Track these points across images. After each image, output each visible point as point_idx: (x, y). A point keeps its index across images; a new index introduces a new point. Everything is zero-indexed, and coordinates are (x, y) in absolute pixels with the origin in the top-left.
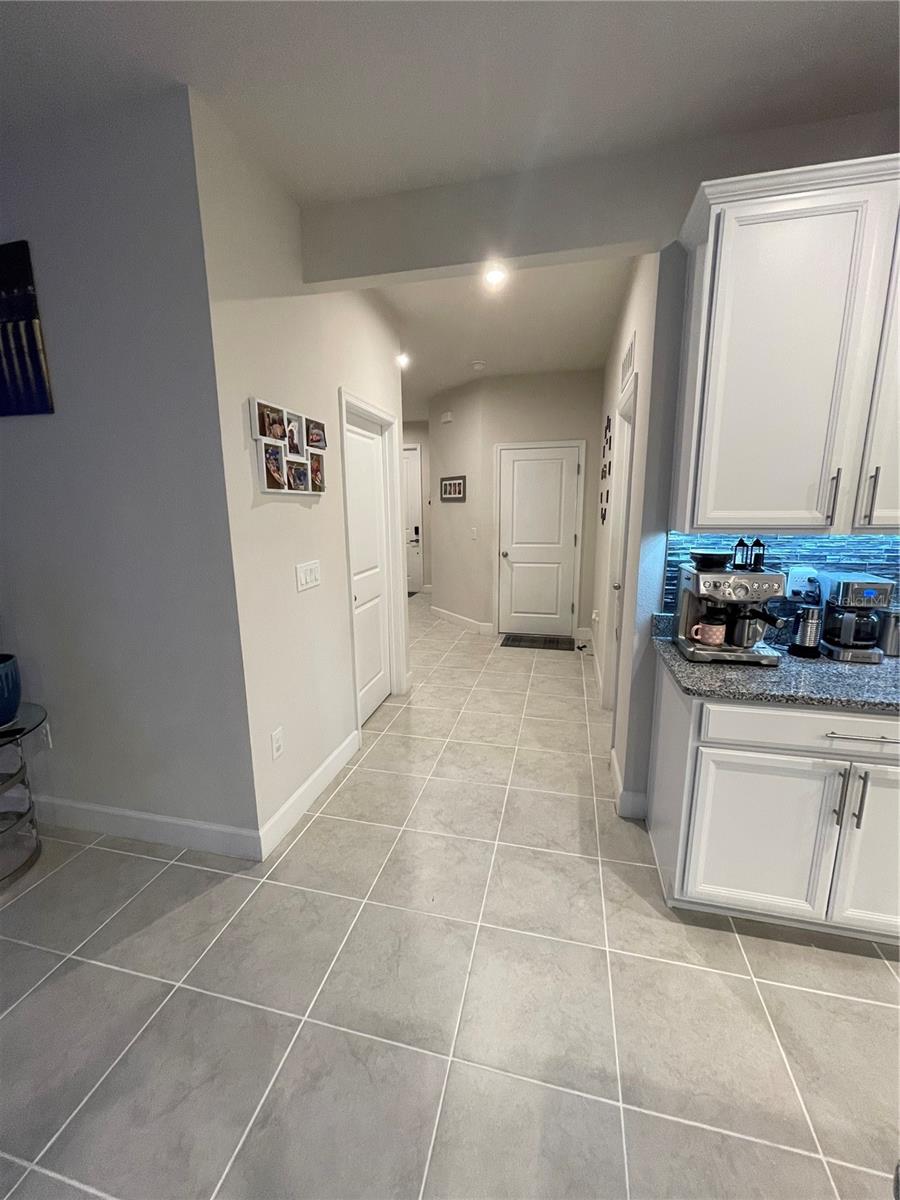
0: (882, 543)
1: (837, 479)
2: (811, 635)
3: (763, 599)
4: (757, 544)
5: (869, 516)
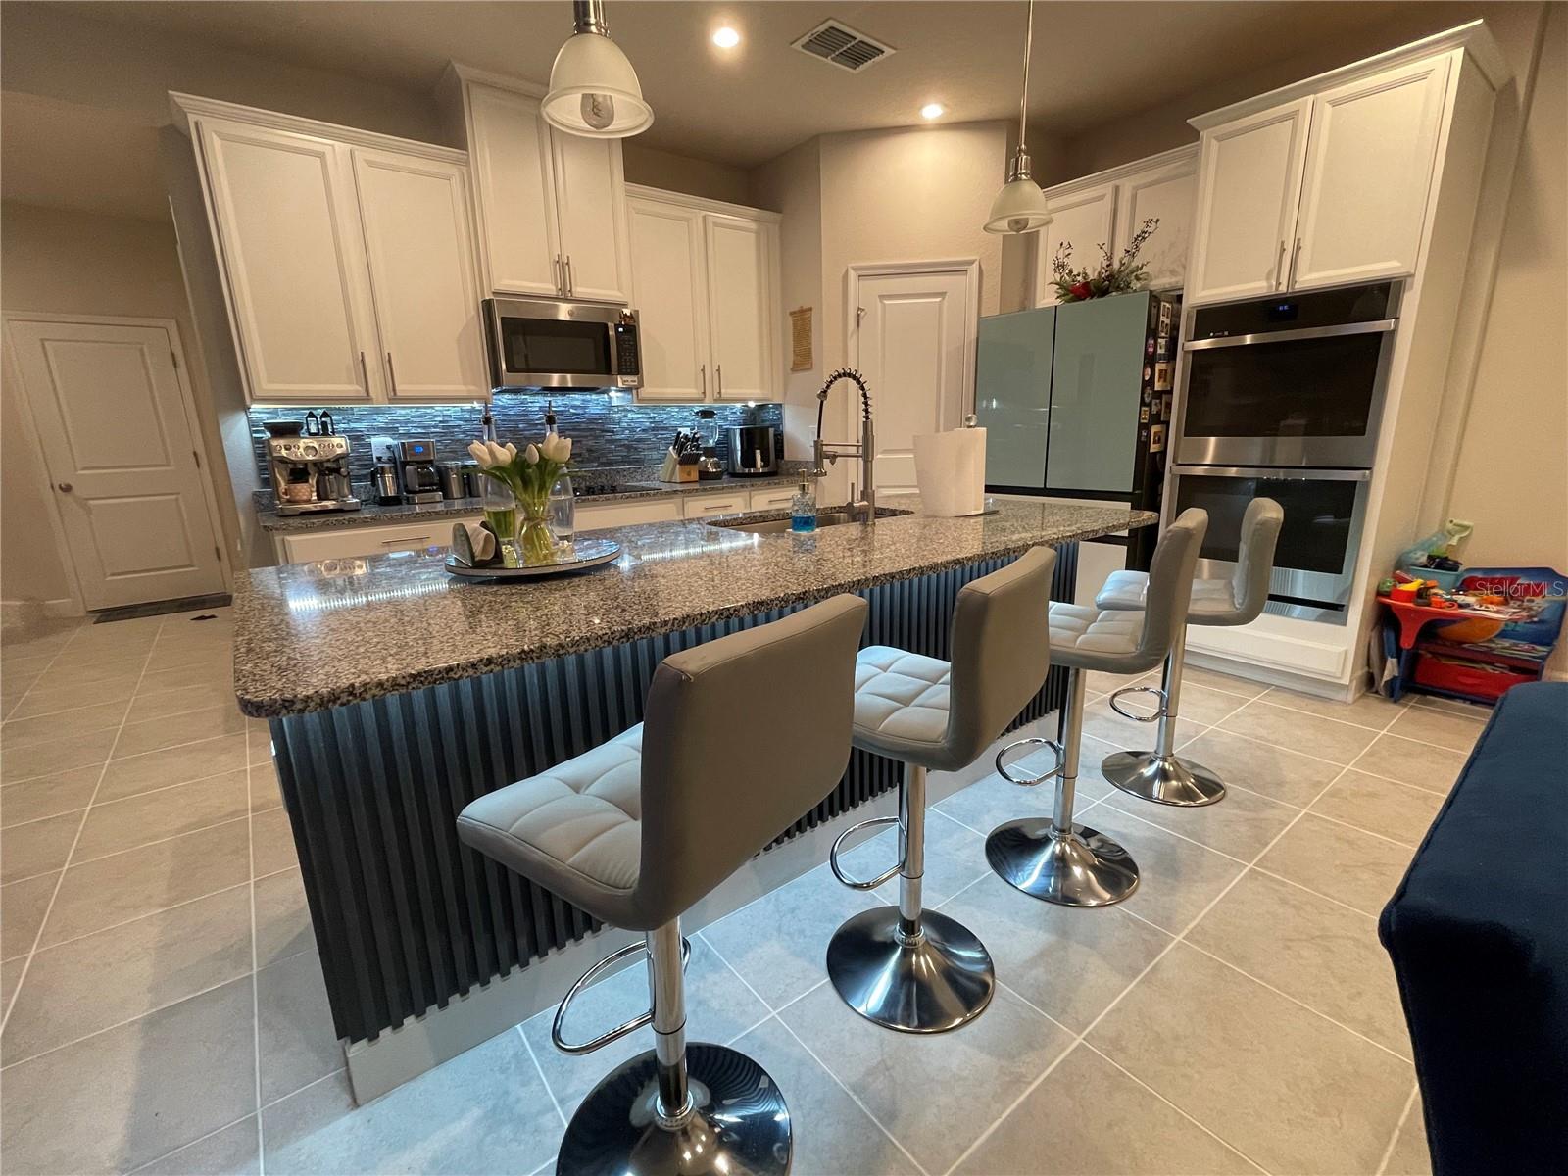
0: (436, 416)
1: (363, 360)
2: (389, 485)
3: (331, 456)
4: (325, 415)
5: (394, 390)
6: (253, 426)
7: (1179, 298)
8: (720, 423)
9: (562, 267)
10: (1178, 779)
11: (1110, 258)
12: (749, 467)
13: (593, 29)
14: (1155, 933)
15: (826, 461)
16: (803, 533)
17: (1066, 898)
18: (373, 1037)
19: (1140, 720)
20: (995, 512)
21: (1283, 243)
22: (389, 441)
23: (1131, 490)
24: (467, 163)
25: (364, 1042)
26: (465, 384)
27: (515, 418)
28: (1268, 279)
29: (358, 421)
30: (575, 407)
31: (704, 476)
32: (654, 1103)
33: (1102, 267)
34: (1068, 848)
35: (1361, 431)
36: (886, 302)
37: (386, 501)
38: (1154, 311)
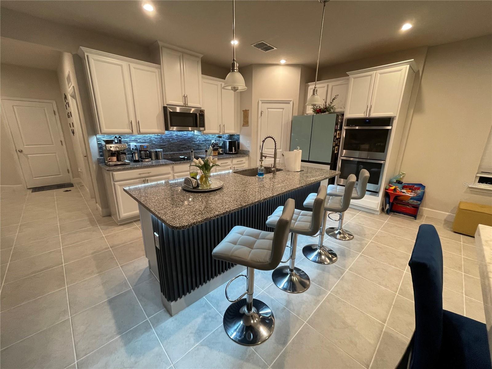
0: (148, 137)
1: (131, 123)
2: (136, 157)
3: (123, 149)
4: (120, 137)
5: (140, 131)
6: (98, 140)
7: (343, 115)
8: (223, 139)
9: (185, 97)
10: (343, 234)
11: (326, 103)
12: (231, 152)
13: (235, 71)
14: (342, 269)
15: (263, 158)
16: (261, 177)
17: (321, 262)
18: (176, 300)
19: (335, 220)
20: (303, 170)
21: (368, 105)
22: (135, 144)
23: (330, 162)
24: (160, 68)
25: (174, 302)
26: (158, 129)
27: (169, 137)
28: (364, 113)
29: (127, 138)
30: (185, 134)
31: (219, 154)
32: (245, 309)
33: (324, 105)
34: (322, 251)
35: (384, 152)
36: (269, 110)
37: (136, 161)
38: (337, 118)
